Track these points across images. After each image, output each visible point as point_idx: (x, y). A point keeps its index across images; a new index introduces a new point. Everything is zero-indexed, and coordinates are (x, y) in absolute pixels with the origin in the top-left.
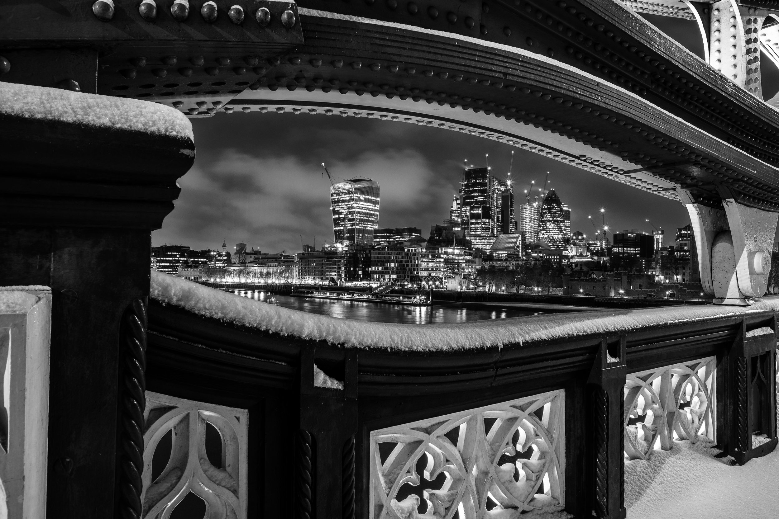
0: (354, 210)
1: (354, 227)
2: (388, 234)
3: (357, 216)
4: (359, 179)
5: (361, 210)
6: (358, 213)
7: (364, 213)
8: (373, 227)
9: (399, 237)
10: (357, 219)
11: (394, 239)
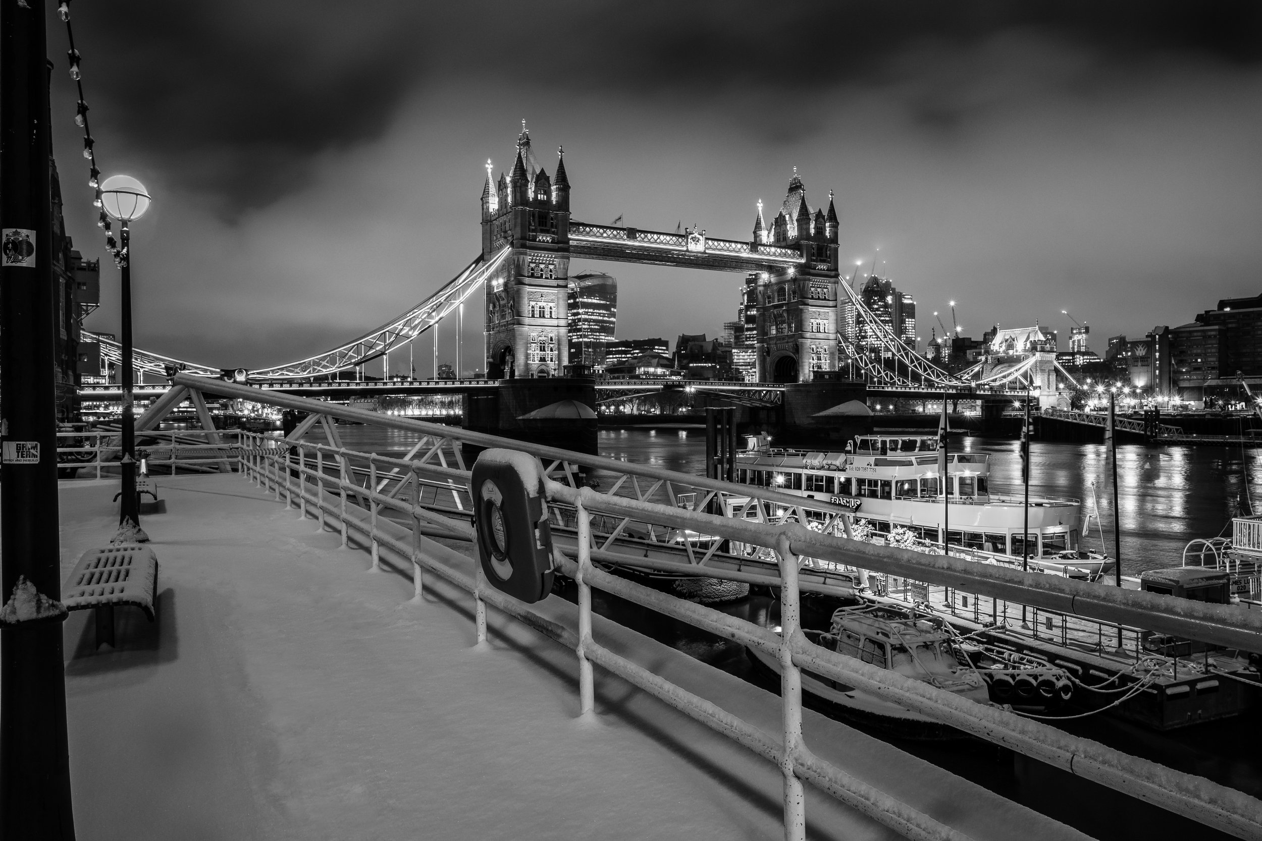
0: (579, 316)
1: (581, 340)
2: (623, 349)
3: (584, 324)
4: (588, 274)
5: (590, 317)
6: (585, 320)
7: (594, 321)
8: (607, 338)
9: (637, 351)
10: (584, 329)
11: (632, 354)
